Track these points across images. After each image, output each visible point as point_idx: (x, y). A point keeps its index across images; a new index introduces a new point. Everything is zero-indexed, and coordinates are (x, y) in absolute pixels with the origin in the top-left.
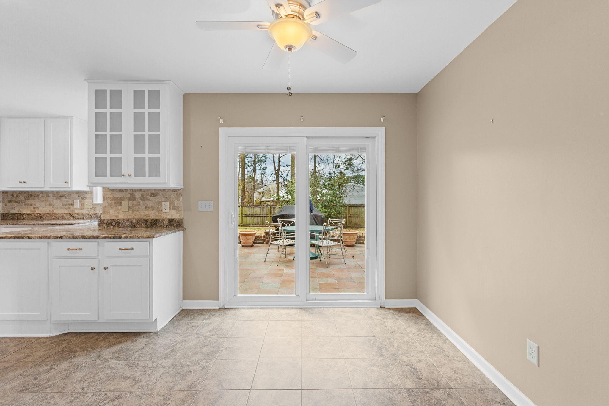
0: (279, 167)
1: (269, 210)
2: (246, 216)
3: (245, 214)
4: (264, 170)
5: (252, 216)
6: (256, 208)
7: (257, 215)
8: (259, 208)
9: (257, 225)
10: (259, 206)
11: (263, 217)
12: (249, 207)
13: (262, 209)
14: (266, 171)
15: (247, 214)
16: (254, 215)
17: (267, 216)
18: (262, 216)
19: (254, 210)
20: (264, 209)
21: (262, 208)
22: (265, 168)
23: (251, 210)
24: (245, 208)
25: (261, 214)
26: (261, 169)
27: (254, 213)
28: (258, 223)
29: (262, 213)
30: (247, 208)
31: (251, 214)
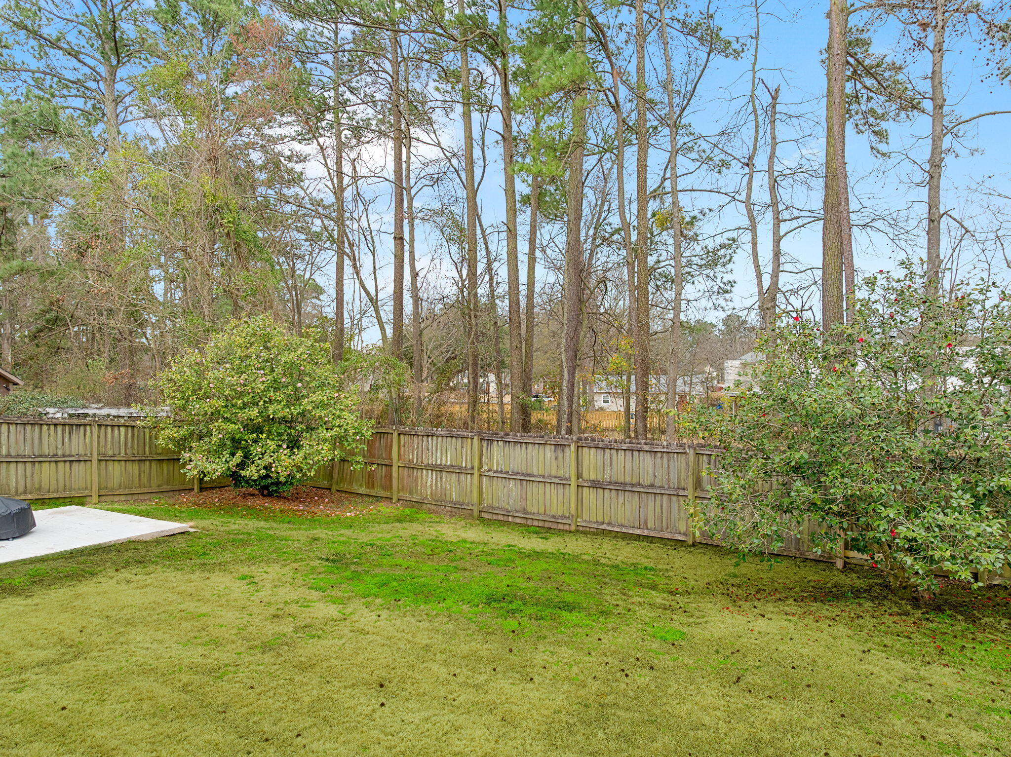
0: (777, 277)
1: (691, 469)
2: (596, 485)
3: (592, 477)
4: (726, 292)
5: (621, 487)
6: (636, 454)
7: (639, 485)
8: (649, 458)
9: (638, 532)
10: (647, 448)
11: (665, 498)
12: (608, 451)
13: (658, 461)
14: (731, 295)
15: (599, 477)
16: (625, 484)
17: (682, 493)
18: (662, 494)
19: (628, 465)
20: (669, 461)
21: (659, 455)
22: (728, 287)
23: (614, 462)
24: (593, 450)
25: (657, 484)
26: (715, 289)
27: (628, 480)
28: (642, 523)
29: (659, 477)
30: (599, 451)
31: (614, 479)
